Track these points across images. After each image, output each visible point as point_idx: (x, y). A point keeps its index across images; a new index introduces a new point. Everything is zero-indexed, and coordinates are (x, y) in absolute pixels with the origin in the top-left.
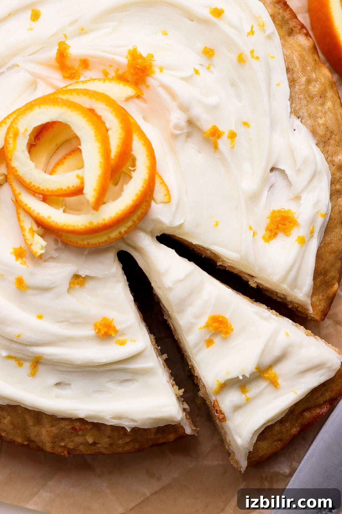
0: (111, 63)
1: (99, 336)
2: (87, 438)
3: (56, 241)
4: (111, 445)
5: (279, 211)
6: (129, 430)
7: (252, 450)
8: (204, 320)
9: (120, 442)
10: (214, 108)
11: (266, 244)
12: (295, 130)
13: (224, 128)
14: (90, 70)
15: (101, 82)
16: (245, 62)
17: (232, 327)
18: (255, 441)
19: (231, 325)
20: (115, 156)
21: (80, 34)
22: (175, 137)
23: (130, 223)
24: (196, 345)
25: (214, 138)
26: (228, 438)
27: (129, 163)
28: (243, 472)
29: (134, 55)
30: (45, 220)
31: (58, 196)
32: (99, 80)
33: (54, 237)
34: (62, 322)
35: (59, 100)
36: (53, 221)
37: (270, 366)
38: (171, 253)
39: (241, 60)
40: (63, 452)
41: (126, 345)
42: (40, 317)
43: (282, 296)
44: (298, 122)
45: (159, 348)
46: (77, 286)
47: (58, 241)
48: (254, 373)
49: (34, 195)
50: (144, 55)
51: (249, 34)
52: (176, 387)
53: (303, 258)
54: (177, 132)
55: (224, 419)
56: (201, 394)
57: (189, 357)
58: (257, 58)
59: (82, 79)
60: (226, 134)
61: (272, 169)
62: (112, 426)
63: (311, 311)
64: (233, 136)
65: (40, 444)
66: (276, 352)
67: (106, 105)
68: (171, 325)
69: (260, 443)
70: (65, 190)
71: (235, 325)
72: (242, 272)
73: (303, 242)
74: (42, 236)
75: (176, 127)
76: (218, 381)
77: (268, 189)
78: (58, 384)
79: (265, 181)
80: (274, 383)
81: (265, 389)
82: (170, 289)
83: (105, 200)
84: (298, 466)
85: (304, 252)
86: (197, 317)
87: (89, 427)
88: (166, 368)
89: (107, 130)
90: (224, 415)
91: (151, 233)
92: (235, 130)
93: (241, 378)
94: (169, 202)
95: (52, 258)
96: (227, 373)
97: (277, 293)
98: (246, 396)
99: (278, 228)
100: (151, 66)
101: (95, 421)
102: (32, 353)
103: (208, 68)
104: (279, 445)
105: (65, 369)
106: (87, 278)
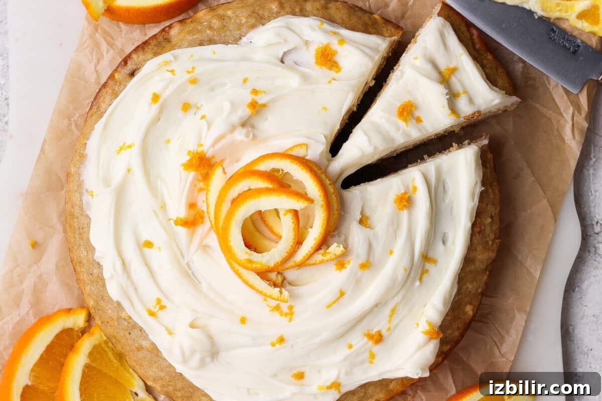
0: (193, 185)
1: (409, 207)
2: (487, 222)
3: (333, 236)
4: (493, 205)
5: (317, 59)
6: (483, 188)
7: (504, 92)
8: (402, 123)
9: (491, 196)
10: (234, 106)
11: (342, 70)
12: (251, 42)
13: (249, 98)
14: (197, 202)
15: (210, 193)
16: (195, 79)
17: (408, 101)
18: (498, 89)
19: (406, 102)
20: (271, 184)
21: (165, 209)
22: (254, 137)
23: (323, 176)
24: (419, 130)
25: (257, 106)
26: (494, 110)
27: (276, 174)
28: (520, 100)
29: (188, 166)
30: (318, 243)
31: (298, 231)
32: (207, 194)
33: (329, 238)
34: (396, 236)
35: (224, 226)
36: (319, 236)
37: (440, 73)
38: (346, 146)
39: (194, 81)
40: (496, 243)
41: (417, 185)
42: (391, 252)
43: (383, 60)
44: (244, 39)
45: (419, 161)
46: (369, 222)
47: (333, 235)
48: (445, 86)
49: (296, 251)
50: (188, 158)
51: (174, 74)
52: (451, 149)
53: (355, 42)
54: (251, 135)
55: (479, 112)
56: (457, 130)
57: (428, 137)
58: (193, 68)
59: (204, 209)
60: (254, 96)
61: (282, 62)
62: (479, 202)
63: (395, 38)
64: (255, 92)
65: (490, 262)
66: (429, 68)
67: (230, 189)
68: (401, 150)
69: (498, 85)
70: (295, 225)
71: (406, 99)
72: (362, 91)
73: (342, 41)
74: (328, 247)
75: (247, 136)
76: (449, 115)
77: (298, 66)
78: (444, 243)
79: (291, 68)
80: (453, 71)
81: (456, 78)
82: (375, 148)
83: (304, 193)
84: (517, 56)
85: (351, 40)
86: (398, 128)
87: (479, 220)
88: (436, 156)
89: (250, 189)
90: (475, 112)
91: (329, 161)
92: (250, 89)
93: (448, 96)
94: (307, 145)
95: (346, 240)
96: (444, 107)
97: (380, 64)
98: (462, 93)
99: (330, 60)
100: (197, 153)
101: (475, 215)
102: (418, 261)
103: (198, 108)
104: (500, 70)
105: (433, 236)
106: (362, 213)
